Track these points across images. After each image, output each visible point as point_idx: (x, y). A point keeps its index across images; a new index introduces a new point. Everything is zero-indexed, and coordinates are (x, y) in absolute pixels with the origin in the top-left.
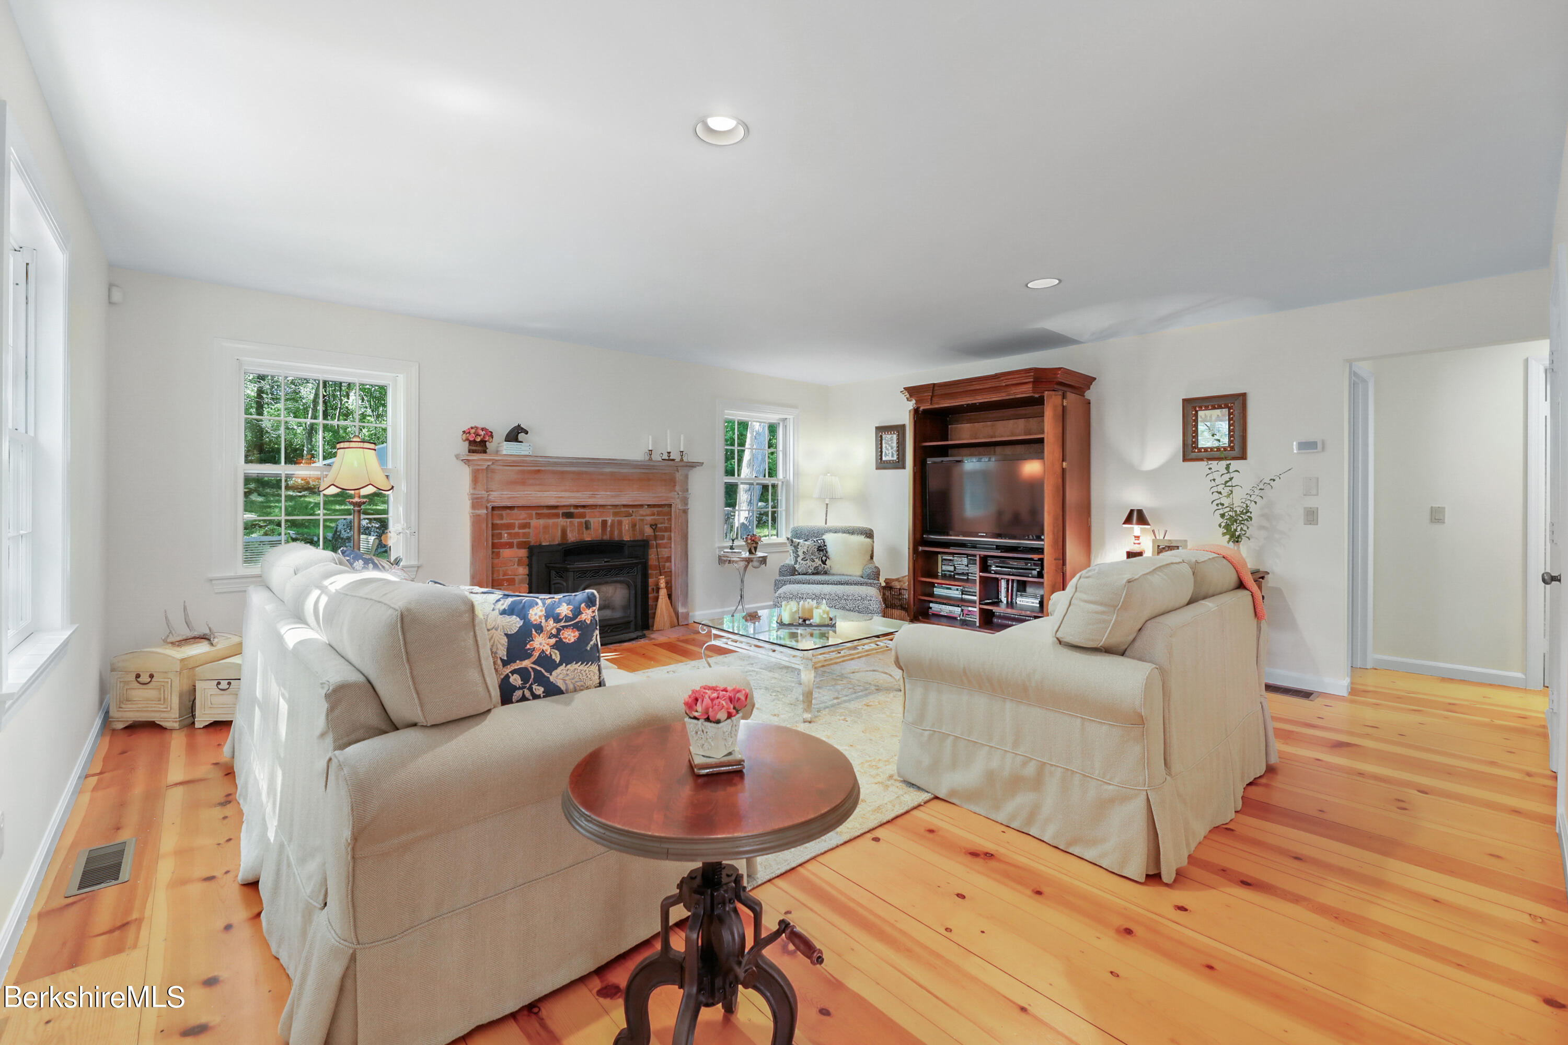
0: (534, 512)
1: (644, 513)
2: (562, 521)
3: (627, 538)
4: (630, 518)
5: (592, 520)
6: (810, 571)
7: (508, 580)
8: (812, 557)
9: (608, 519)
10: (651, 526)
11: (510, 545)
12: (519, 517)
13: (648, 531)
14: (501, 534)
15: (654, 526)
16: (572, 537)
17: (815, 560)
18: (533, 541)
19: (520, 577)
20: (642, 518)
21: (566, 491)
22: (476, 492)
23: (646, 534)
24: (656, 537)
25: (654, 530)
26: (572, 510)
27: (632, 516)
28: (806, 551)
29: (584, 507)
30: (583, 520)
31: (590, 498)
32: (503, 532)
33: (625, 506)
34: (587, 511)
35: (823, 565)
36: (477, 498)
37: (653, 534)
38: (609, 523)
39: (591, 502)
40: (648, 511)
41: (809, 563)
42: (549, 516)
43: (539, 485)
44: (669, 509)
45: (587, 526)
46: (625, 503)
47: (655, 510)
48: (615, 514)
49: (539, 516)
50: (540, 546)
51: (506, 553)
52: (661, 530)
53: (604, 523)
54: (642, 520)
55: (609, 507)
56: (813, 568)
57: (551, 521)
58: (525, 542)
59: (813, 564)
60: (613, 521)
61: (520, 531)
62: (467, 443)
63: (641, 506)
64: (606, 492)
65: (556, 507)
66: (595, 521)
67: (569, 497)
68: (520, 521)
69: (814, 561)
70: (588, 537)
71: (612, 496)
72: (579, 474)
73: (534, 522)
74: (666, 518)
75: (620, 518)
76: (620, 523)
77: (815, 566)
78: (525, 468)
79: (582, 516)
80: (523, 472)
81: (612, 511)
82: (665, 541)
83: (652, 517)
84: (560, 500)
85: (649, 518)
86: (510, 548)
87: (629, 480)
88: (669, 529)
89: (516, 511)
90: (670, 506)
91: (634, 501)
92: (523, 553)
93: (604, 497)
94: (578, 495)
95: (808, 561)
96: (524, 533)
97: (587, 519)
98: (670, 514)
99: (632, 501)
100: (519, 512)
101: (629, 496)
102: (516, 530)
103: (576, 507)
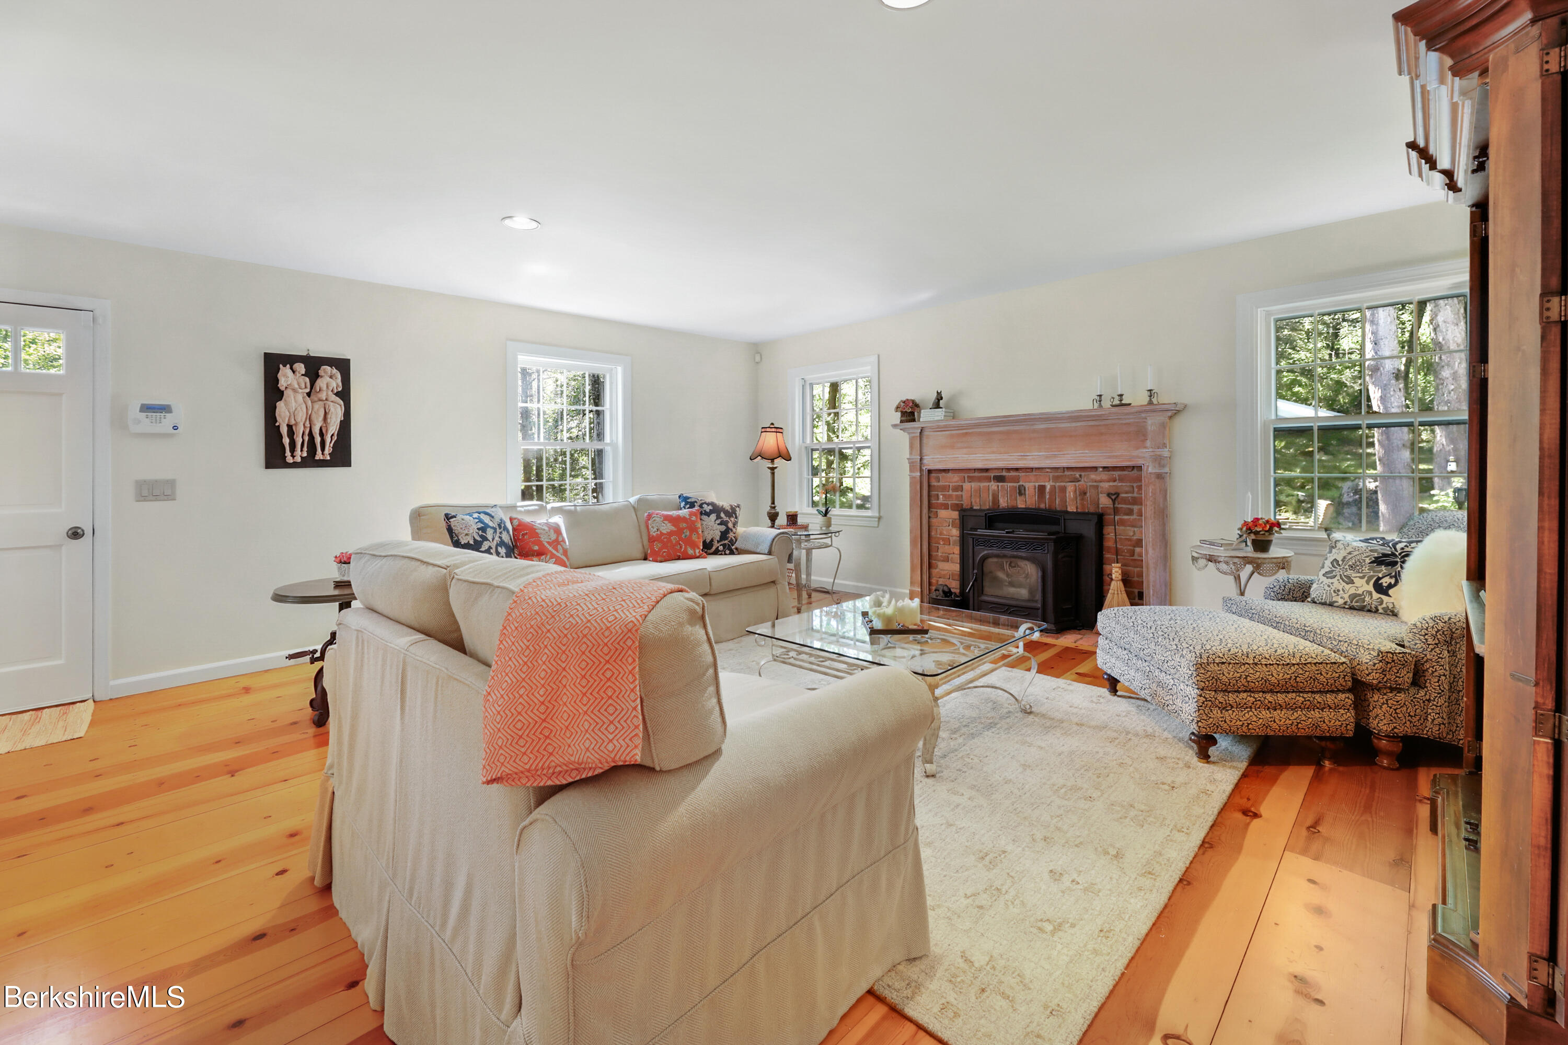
0: (966, 475)
1: (1098, 478)
2: (993, 485)
3: (1071, 508)
4: (1077, 484)
5: (1027, 485)
6: (1341, 602)
7: (943, 539)
8: (1349, 572)
9: (1046, 484)
10: (1109, 495)
11: (946, 507)
12: (954, 479)
13: (1105, 501)
14: (938, 495)
15: (1114, 496)
16: (1003, 503)
17: (1355, 580)
18: (966, 503)
19: (954, 538)
20: (1095, 484)
21: (993, 453)
22: (913, 457)
23: (1101, 506)
24: (1116, 511)
25: (1114, 501)
26: (1004, 473)
27: (1079, 481)
28: (1340, 559)
29: (1017, 469)
30: (1016, 485)
31: (1019, 460)
32: (940, 493)
33: (1069, 469)
34: (1021, 474)
35: (1376, 595)
36: (912, 462)
37: (1112, 506)
38: (1048, 488)
39: (1021, 464)
40: (1104, 476)
41: (1337, 584)
42: (980, 479)
43: (966, 448)
44: (1139, 473)
45: (1021, 491)
46: (1065, 465)
47: (1116, 474)
48: (1056, 479)
49: (971, 479)
50: (971, 509)
51: (943, 513)
52: (1125, 501)
53: (1042, 489)
54: (1097, 487)
55: (1048, 470)
56: (1346, 596)
57: (983, 484)
58: (957, 505)
59: (1347, 587)
60: (1053, 488)
61: (955, 493)
62: (899, 414)
63: (1095, 469)
64: (1040, 452)
65: (987, 470)
66: (1030, 486)
67: (996, 460)
68: (954, 484)
69: (1350, 581)
70: (1021, 504)
71: (1047, 457)
72: (1008, 433)
73: (967, 486)
74: (1135, 485)
75: (1062, 484)
76: (1063, 489)
77: (1352, 591)
78: (953, 432)
79: (1016, 480)
80: (952, 436)
81: (1051, 475)
82: (1134, 517)
83: (1111, 484)
84: (986, 463)
85: (1106, 485)
86: (945, 509)
87: (1071, 436)
88: (1137, 501)
89: (950, 475)
90: (1139, 468)
91: (1078, 462)
92: (955, 515)
93: (1035, 458)
94: (1005, 456)
95: (1335, 580)
96: (957, 496)
97: (1021, 483)
98: (1139, 479)
99: (1075, 462)
100: (953, 475)
101: (1070, 457)
102: (951, 492)
103: (1009, 470)
